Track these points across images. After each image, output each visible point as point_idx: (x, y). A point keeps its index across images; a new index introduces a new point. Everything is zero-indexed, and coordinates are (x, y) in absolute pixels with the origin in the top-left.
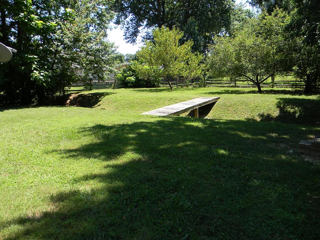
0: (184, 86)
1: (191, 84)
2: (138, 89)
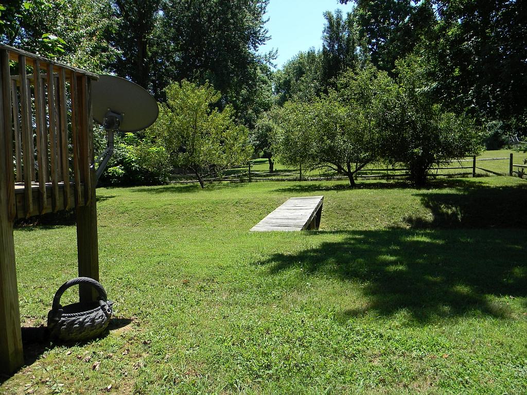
0: (214, 181)
1: (226, 178)
2: (134, 188)
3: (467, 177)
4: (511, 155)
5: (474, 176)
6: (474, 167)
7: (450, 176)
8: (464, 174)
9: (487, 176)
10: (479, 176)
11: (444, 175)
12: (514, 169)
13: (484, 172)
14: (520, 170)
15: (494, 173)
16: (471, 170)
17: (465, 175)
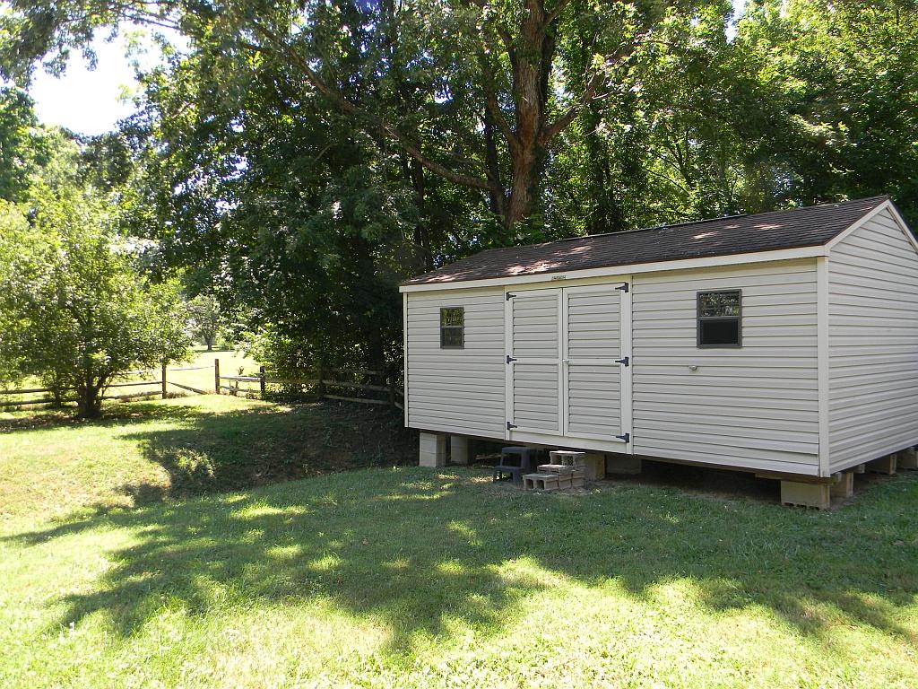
3: (153, 399)
4: (217, 361)
5: (164, 397)
6: (164, 383)
7: (125, 399)
8: (149, 394)
9: (183, 395)
10: (172, 396)
11: (116, 398)
12: (222, 383)
13: (178, 390)
14: (234, 384)
15: (195, 391)
16: (159, 388)
17: (148, 396)
